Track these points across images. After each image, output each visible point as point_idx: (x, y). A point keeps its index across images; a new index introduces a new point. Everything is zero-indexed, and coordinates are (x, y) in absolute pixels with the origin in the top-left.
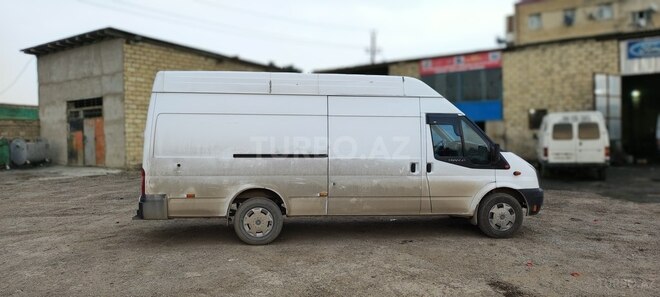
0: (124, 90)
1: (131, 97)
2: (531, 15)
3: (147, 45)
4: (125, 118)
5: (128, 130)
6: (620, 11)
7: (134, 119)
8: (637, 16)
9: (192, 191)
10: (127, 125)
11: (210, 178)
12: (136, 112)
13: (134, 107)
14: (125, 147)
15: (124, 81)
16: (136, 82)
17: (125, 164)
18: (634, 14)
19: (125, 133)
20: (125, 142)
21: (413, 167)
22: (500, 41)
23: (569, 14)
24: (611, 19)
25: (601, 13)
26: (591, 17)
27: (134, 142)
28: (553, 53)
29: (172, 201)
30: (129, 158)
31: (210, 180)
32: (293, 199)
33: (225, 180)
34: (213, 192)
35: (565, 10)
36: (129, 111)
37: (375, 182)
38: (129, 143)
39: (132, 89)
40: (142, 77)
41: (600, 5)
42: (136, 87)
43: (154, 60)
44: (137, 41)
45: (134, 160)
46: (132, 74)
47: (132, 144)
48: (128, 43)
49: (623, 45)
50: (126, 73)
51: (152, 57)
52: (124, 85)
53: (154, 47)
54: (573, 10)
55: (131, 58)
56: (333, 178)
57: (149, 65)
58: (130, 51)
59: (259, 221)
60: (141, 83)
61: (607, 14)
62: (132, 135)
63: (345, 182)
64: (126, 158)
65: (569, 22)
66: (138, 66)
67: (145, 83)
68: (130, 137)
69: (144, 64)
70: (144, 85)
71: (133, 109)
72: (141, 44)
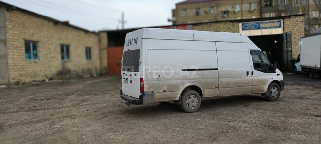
0: (6, 38)
1: (11, 43)
2: (183, 10)
3: (18, 12)
4: (7, 55)
5: (9, 62)
6: (217, 11)
7: (13, 55)
8: (223, 13)
9: (165, 88)
10: (9, 59)
11: (173, 81)
12: (14, 51)
13: (12, 48)
14: (8, 72)
15: (6, 33)
16: (13, 34)
17: (8, 82)
18: (222, 12)
19: (8, 64)
20: (8, 69)
21: (247, 73)
22: (169, 21)
23: (198, 10)
24: (214, 13)
25: (210, 10)
26: (206, 12)
27: (13, 69)
28: (214, 27)
29: (156, 94)
30: (10, 78)
31: (173, 82)
32: (206, 90)
33: (179, 82)
34: (173, 88)
35: (196, 9)
36: (10, 51)
37: (236, 80)
38: (10, 69)
39: (11, 37)
40: (16, 31)
41: (209, 7)
42: (13, 36)
43: (22, 21)
44: (13, 10)
45: (13, 79)
46: (11, 29)
47: (12, 70)
48: (8, 10)
49: (240, 25)
50: (7, 28)
51: (21, 19)
52: (6, 35)
53: (22, 14)
54: (199, 8)
55: (9, 20)
56: (220, 79)
57: (19, 24)
58: (9, 15)
59: (193, 101)
60: (16, 34)
61: (212, 11)
62: (12, 65)
63: (225, 80)
64: (9, 78)
65: (198, 14)
66: (13, 24)
67: (17, 34)
68: (11, 66)
69: (17, 23)
70: (17, 36)
71: (12, 50)
72: (14, 11)
